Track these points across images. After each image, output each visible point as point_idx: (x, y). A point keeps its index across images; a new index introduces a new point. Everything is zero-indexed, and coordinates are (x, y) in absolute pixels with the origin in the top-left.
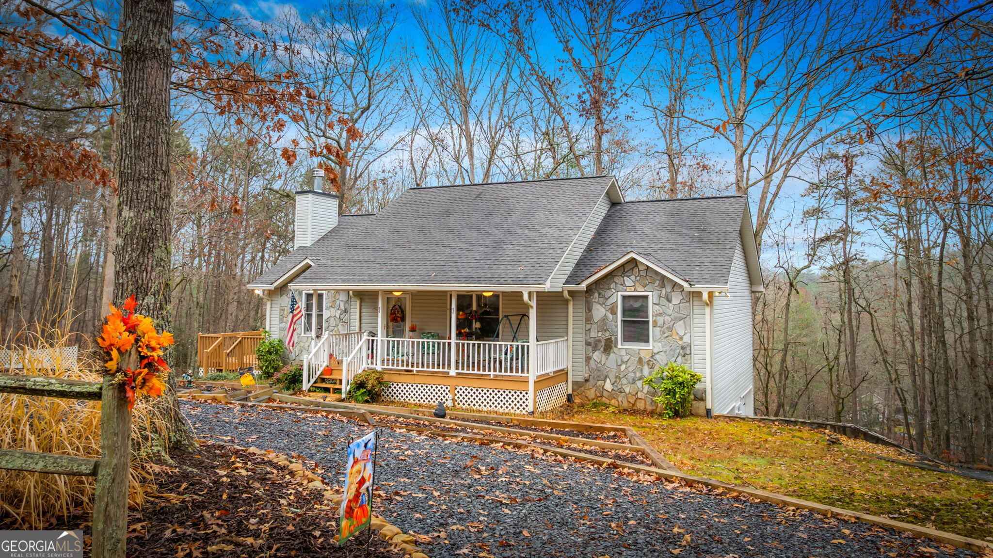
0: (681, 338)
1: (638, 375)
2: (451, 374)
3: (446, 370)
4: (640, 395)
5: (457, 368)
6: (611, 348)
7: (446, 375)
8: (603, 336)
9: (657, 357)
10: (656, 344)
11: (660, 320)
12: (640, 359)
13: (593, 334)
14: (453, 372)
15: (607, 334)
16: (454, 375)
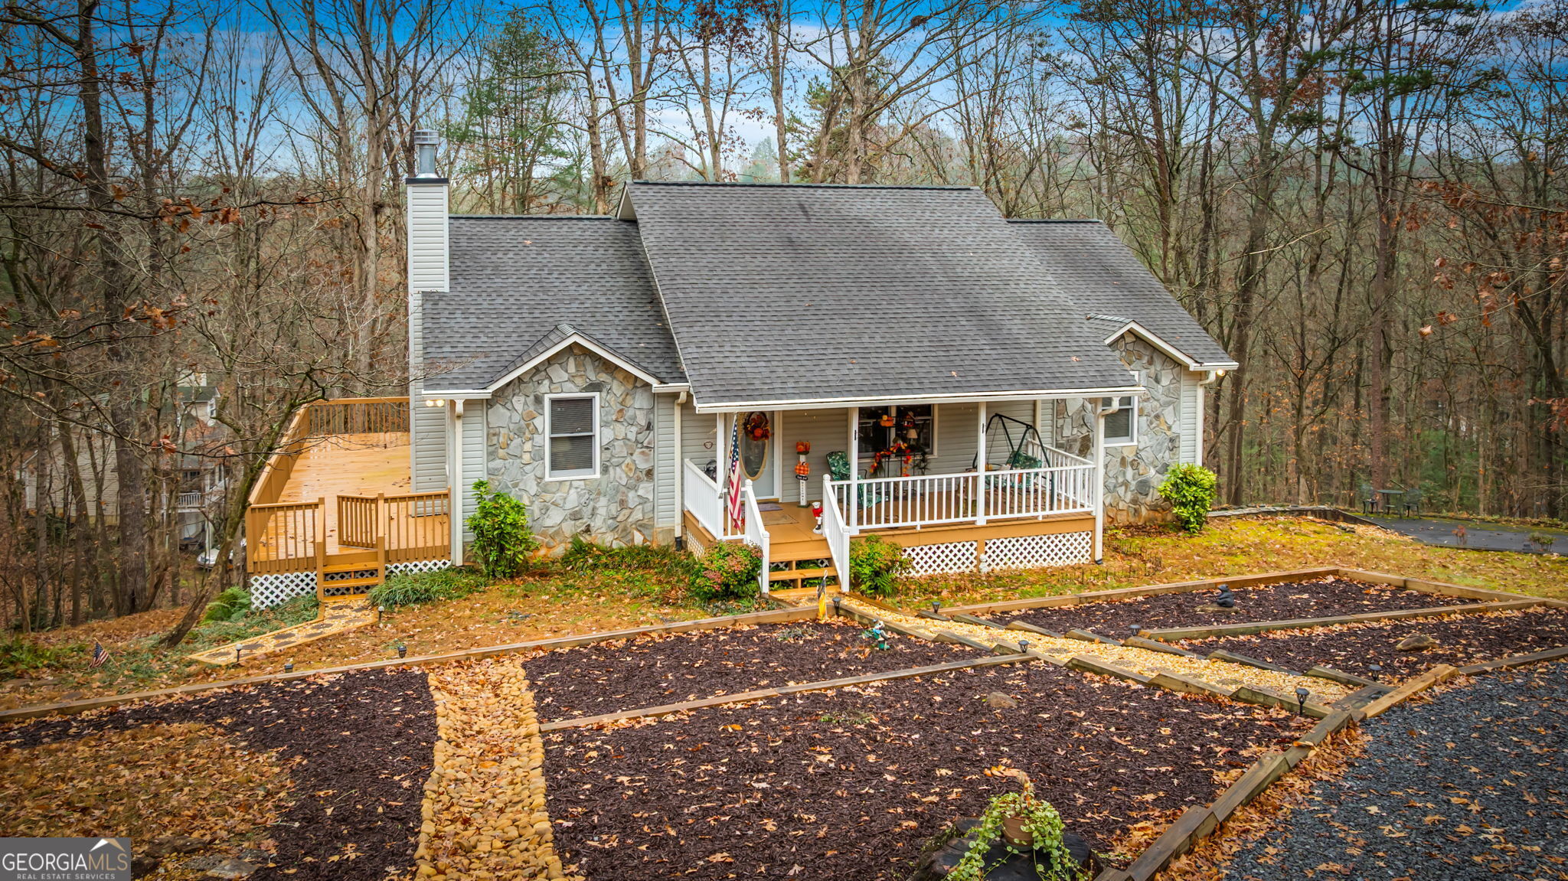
0: (1169, 428)
1: (1121, 480)
2: (979, 524)
3: (970, 518)
4: (1121, 506)
5: (987, 513)
6: (1088, 448)
7: (971, 526)
8: (1078, 433)
9: (1143, 454)
10: (1142, 438)
11: (1148, 406)
12: (1123, 459)
13: (1067, 432)
14: (981, 519)
15: (1084, 431)
16: (984, 524)
